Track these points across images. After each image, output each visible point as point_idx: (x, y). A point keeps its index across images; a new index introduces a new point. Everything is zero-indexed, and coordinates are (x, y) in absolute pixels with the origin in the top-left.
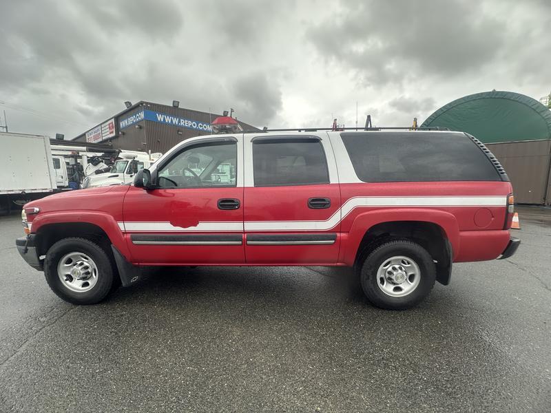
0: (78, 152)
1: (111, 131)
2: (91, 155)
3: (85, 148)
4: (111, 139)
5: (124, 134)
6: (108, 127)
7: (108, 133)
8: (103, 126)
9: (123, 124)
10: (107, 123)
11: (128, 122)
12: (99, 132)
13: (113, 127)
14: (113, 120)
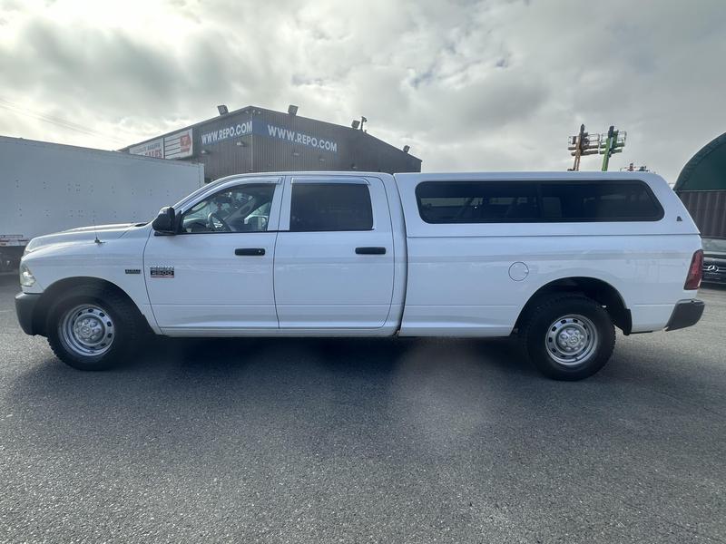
1: (185, 147)
6: (179, 141)
7: (178, 150)
8: (167, 139)
9: (208, 138)
11: (218, 136)
12: (157, 149)
13: (188, 142)
14: (191, 131)
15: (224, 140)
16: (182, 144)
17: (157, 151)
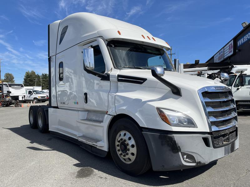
0: (201, 71)
1: (230, 50)
2: (210, 72)
3: (206, 68)
4: (229, 57)
5: (239, 50)
6: (228, 48)
7: (228, 53)
8: (225, 48)
9: (240, 42)
10: (228, 45)
11: (244, 40)
12: (222, 53)
13: (232, 48)
14: (232, 41)
15: (246, 42)
16: (230, 49)
17: (222, 55)
